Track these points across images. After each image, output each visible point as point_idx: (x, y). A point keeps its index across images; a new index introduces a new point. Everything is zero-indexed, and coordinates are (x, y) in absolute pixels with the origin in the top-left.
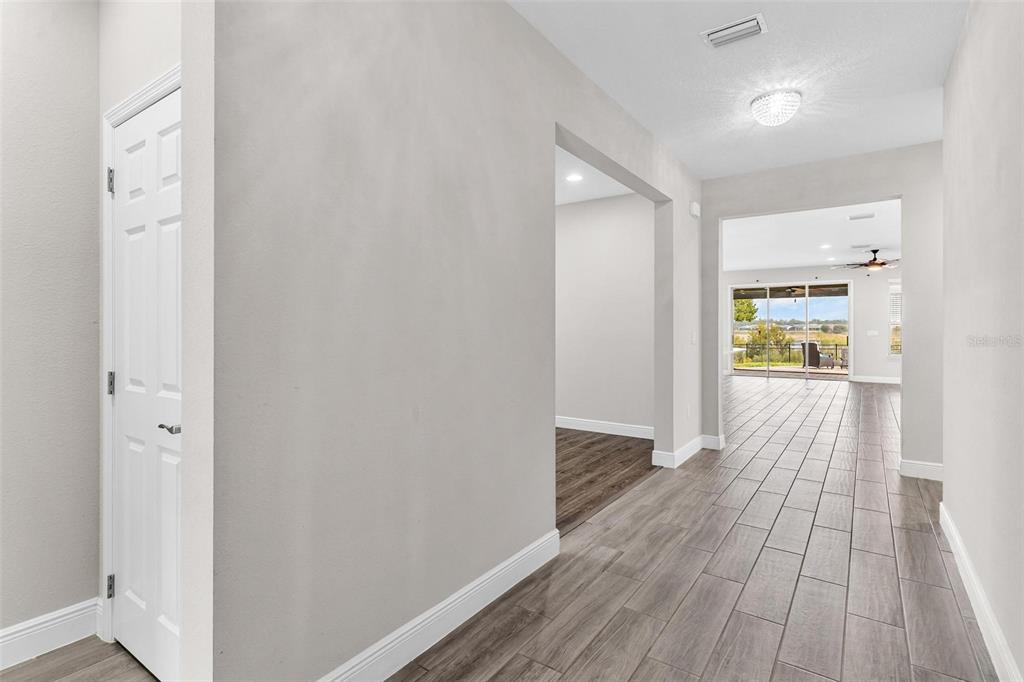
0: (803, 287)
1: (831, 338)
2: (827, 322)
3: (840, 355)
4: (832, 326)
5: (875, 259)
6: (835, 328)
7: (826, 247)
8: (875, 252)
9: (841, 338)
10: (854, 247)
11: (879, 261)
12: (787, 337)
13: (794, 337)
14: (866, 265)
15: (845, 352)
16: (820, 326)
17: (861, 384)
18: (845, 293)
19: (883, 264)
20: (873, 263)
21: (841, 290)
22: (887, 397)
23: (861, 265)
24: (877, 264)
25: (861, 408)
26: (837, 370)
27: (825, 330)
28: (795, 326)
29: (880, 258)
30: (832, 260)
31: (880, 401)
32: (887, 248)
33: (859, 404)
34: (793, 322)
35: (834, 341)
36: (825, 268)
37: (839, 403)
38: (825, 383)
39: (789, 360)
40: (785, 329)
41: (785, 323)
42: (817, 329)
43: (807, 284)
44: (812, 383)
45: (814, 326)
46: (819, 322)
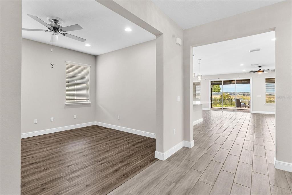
0: (235, 81)
1: (245, 97)
2: (245, 93)
3: (248, 103)
4: (246, 94)
5: (260, 69)
6: (247, 94)
7: (242, 65)
8: (260, 67)
9: (248, 97)
10: (252, 65)
11: (262, 70)
12: (232, 97)
13: (234, 97)
14: (257, 72)
15: (249, 102)
16: (243, 94)
17: (255, 114)
18: (249, 83)
19: (263, 71)
20: (259, 71)
21: (248, 81)
22: (265, 120)
23: (255, 72)
24: (261, 71)
25: (255, 125)
26: (247, 108)
27: (244, 95)
28: (235, 94)
29: (262, 69)
30: (244, 70)
31: (262, 121)
32: (265, 66)
33: (254, 122)
34: (234, 93)
35: (246, 98)
36: (242, 74)
37: (247, 122)
38: (242, 113)
39: (231, 105)
40: (232, 95)
41: (232, 93)
42: (242, 95)
43: (236, 79)
44: (238, 113)
45: (241, 94)
46: (242, 93)
